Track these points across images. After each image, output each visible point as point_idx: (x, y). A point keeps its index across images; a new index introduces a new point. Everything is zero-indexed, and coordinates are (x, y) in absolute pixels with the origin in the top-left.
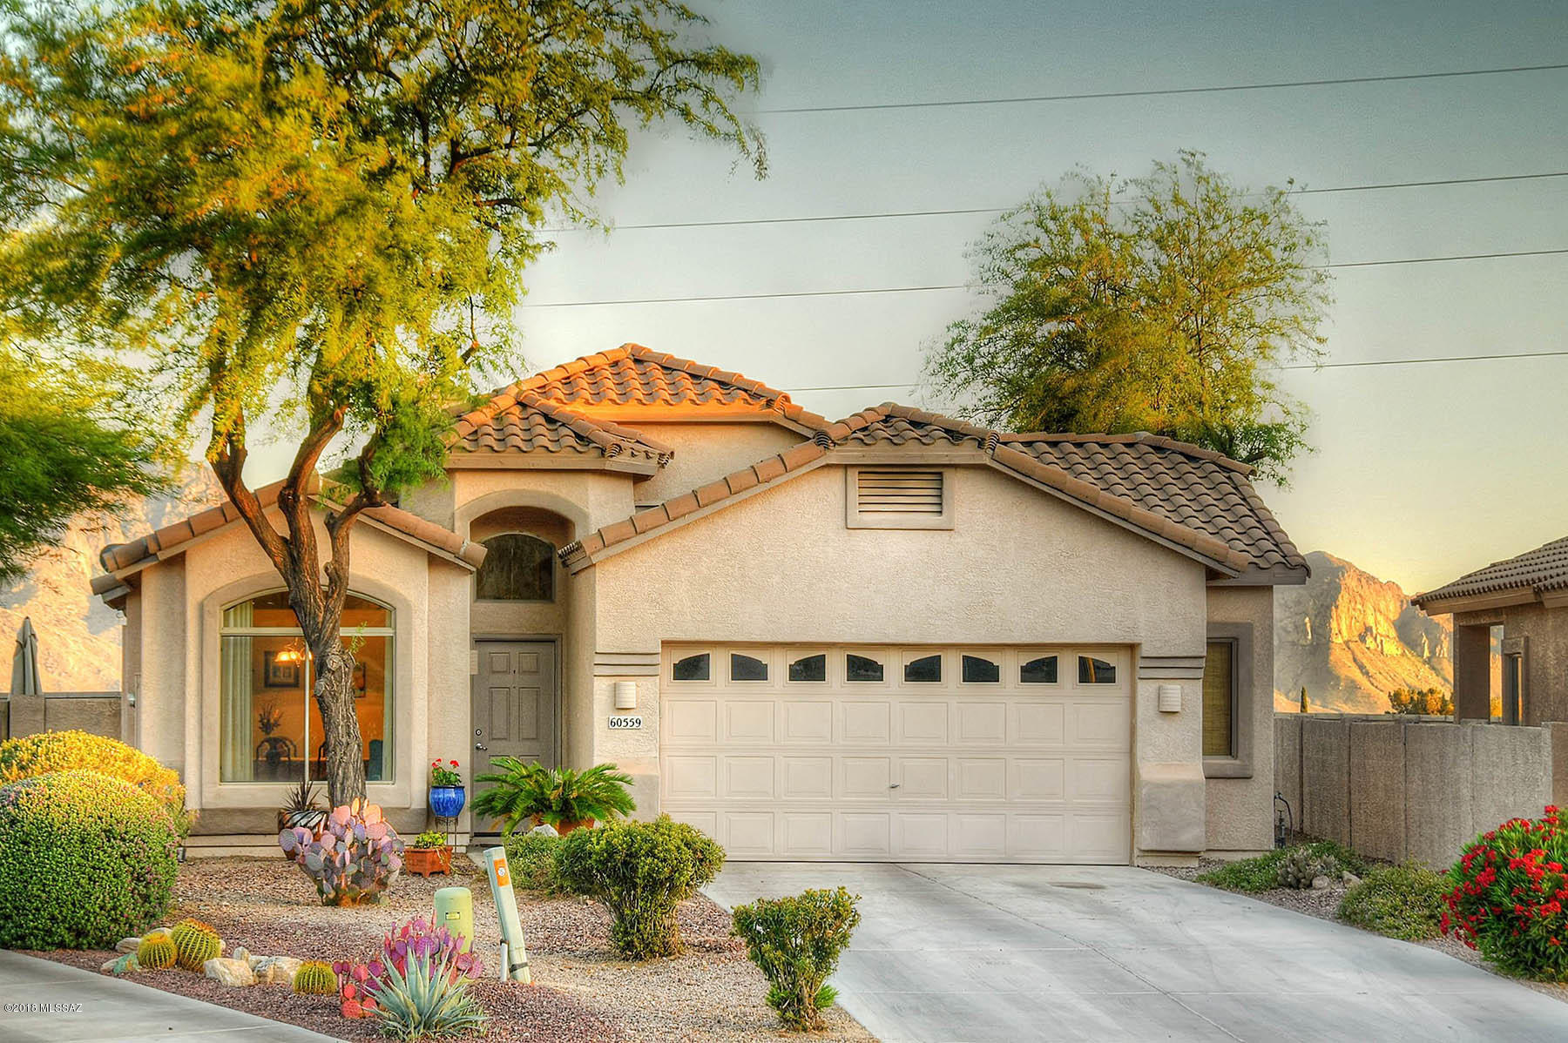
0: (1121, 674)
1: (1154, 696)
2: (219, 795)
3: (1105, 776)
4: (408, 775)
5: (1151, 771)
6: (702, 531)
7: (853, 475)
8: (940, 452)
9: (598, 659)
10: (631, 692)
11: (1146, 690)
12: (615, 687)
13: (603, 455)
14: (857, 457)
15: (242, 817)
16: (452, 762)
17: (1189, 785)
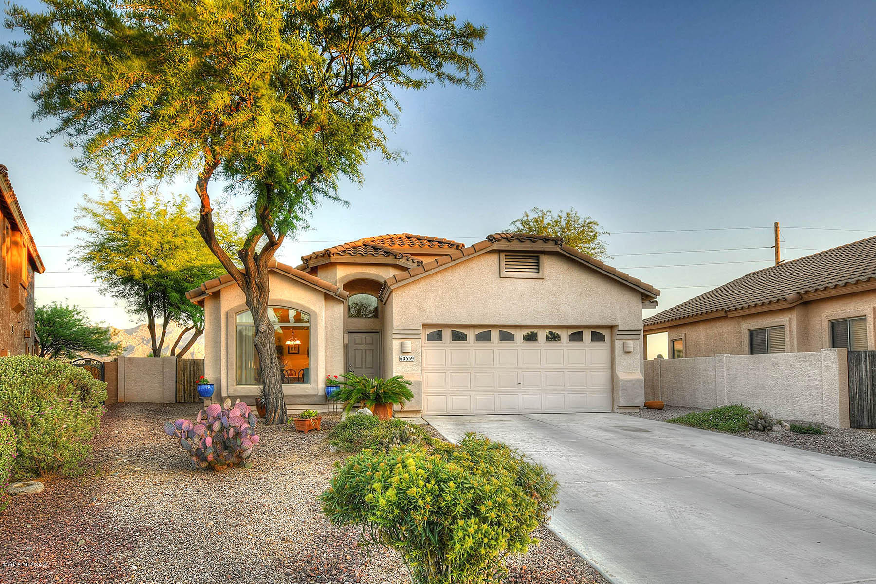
0: (607, 338)
1: (622, 346)
2: (235, 390)
3: (601, 378)
4: (317, 382)
5: (622, 375)
6: (439, 277)
7: (503, 255)
8: (539, 246)
9: (395, 332)
10: (409, 345)
11: (618, 344)
12: (402, 344)
13: (395, 258)
14: (505, 247)
15: (247, 399)
16: (335, 376)
17: (638, 380)
